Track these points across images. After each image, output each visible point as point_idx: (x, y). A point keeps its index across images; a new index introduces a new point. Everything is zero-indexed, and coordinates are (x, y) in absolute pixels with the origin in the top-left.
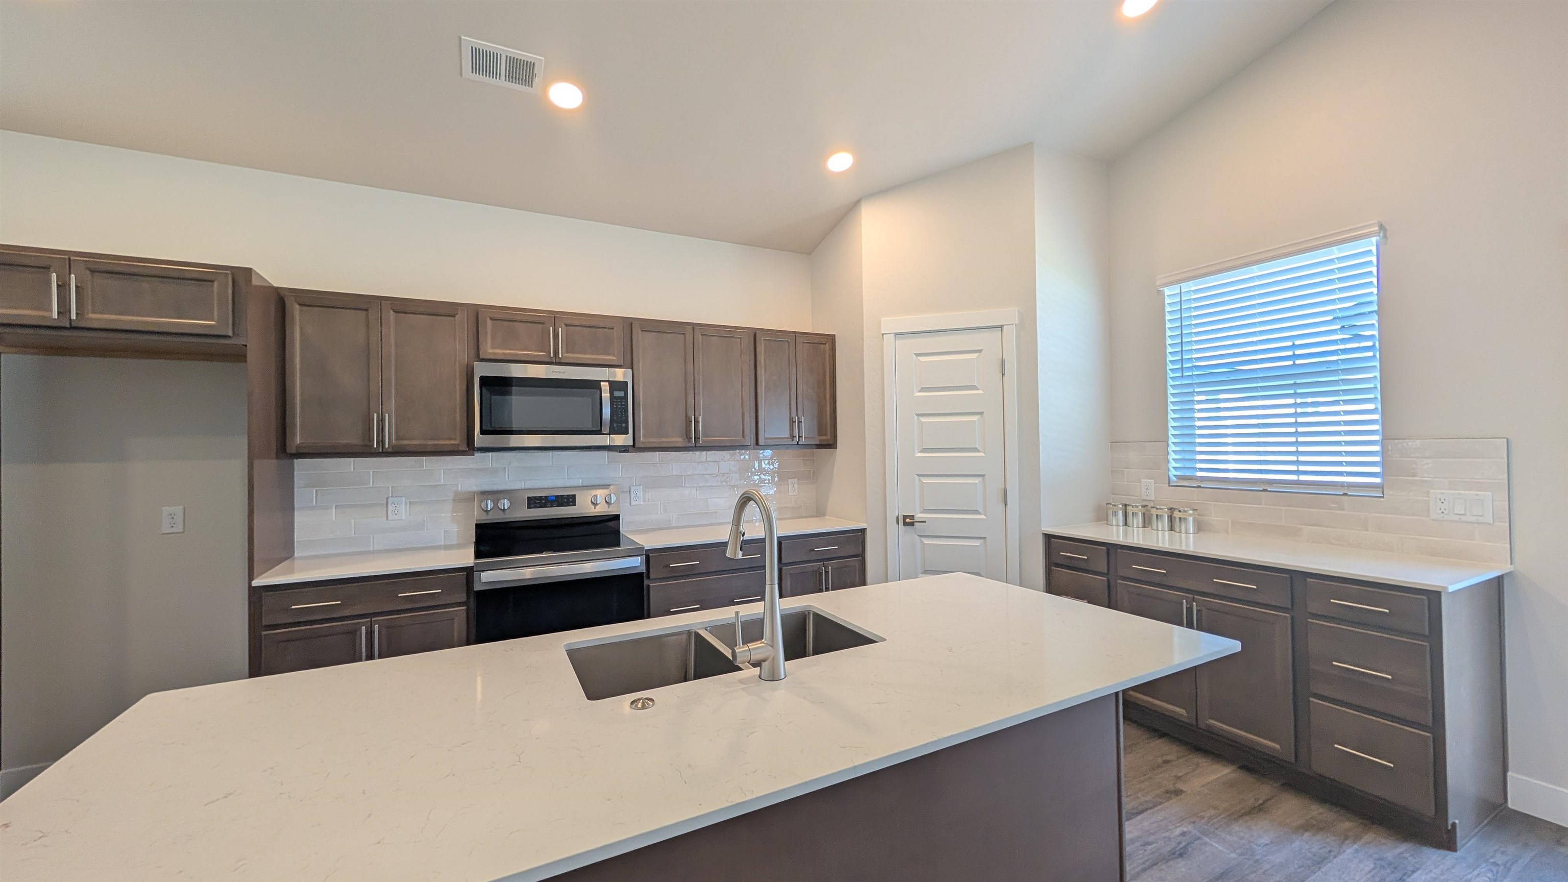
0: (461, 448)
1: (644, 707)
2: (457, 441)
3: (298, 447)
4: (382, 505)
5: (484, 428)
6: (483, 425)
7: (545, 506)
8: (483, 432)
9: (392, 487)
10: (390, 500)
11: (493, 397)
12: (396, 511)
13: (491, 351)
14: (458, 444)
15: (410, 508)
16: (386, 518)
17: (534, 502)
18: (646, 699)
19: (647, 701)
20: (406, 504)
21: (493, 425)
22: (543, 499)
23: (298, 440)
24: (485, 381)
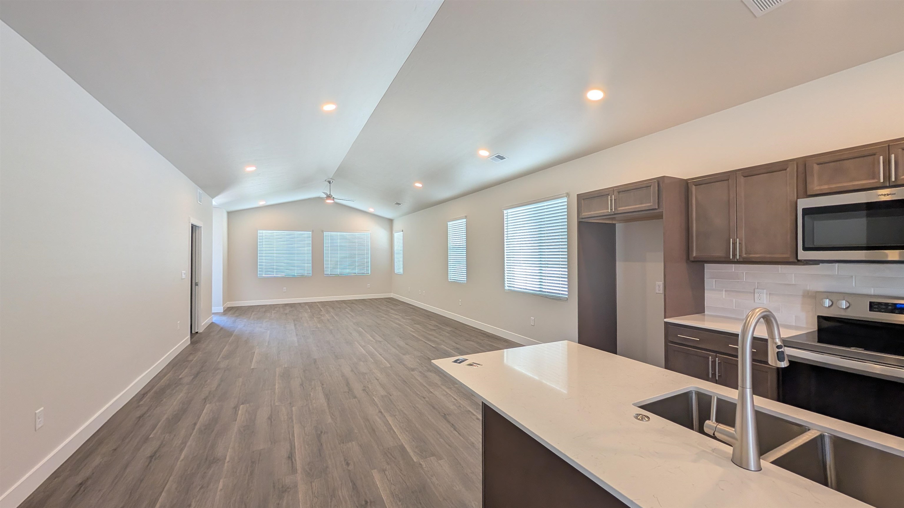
0: (791, 260)
1: (642, 420)
2: (787, 255)
3: (694, 257)
4: (750, 293)
5: (806, 246)
6: (806, 243)
7: (892, 312)
8: (805, 249)
9: (758, 283)
10: (756, 290)
11: (815, 222)
12: (760, 298)
13: (818, 188)
14: (789, 257)
15: (769, 297)
16: (753, 301)
17: (873, 306)
18: (644, 416)
19: (644, 417)
20: (766, 294)
21: (815, 244)
22: (890, 306)
23: (694, 255)
24: (807, 212)
